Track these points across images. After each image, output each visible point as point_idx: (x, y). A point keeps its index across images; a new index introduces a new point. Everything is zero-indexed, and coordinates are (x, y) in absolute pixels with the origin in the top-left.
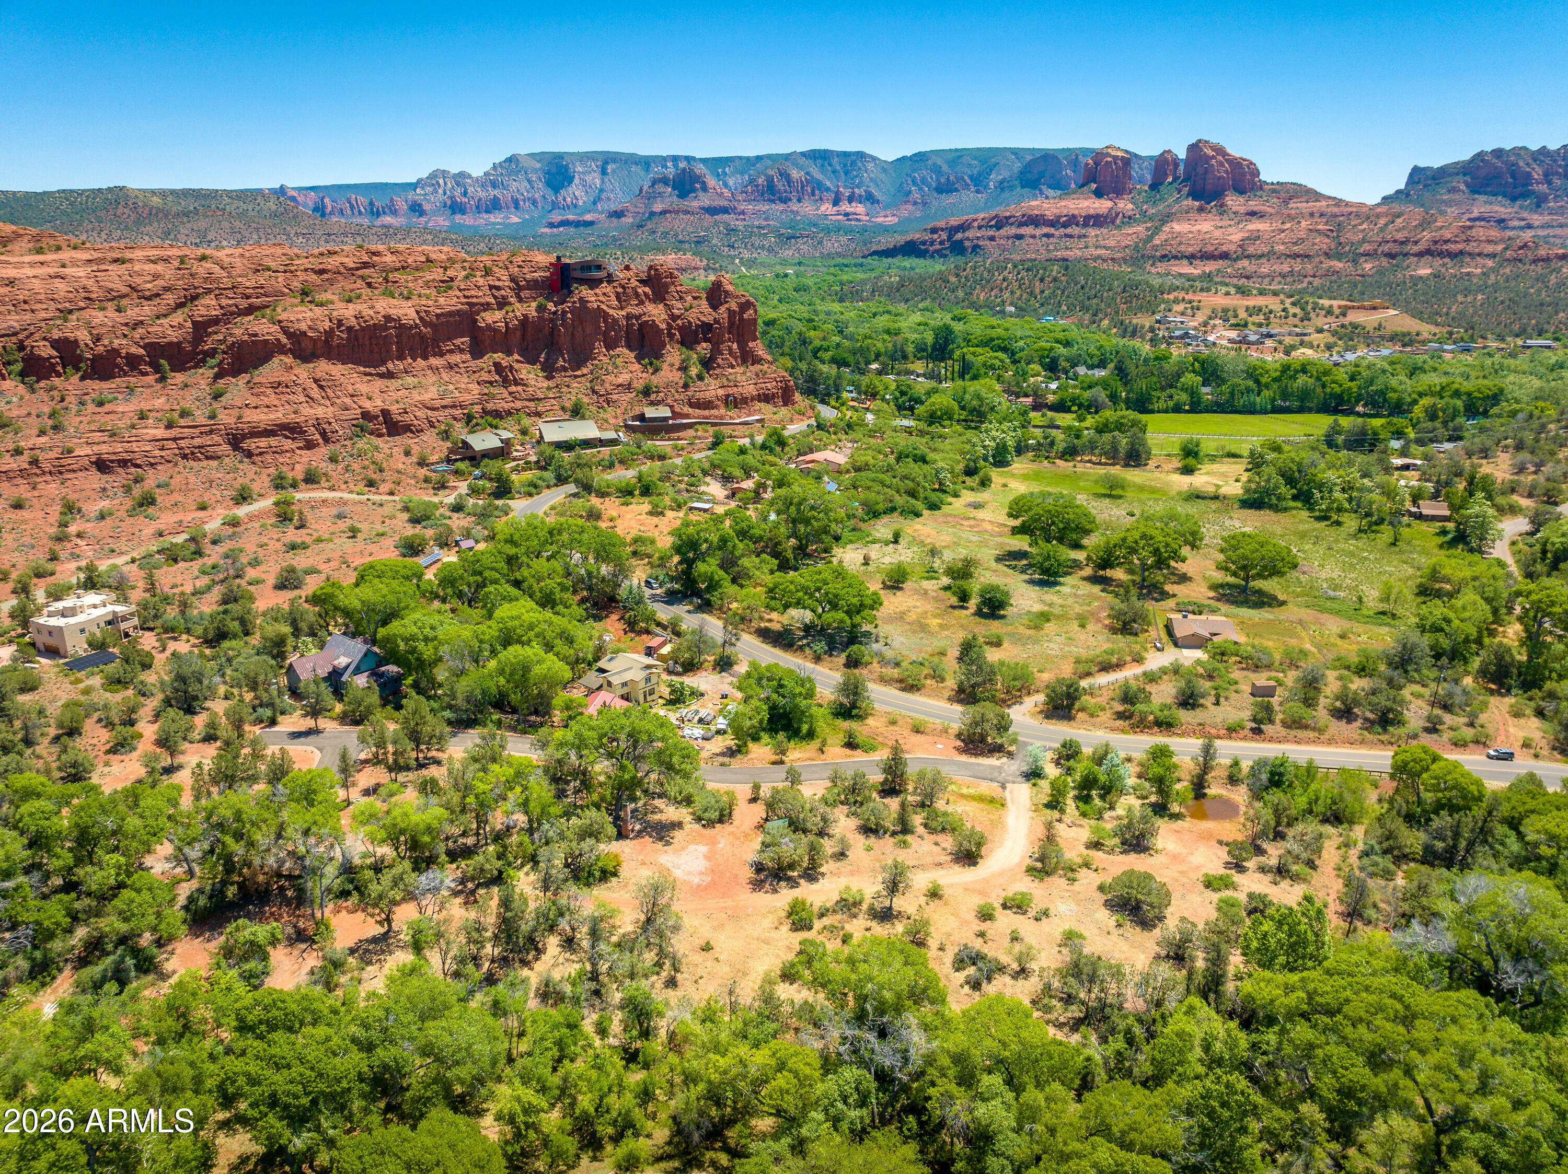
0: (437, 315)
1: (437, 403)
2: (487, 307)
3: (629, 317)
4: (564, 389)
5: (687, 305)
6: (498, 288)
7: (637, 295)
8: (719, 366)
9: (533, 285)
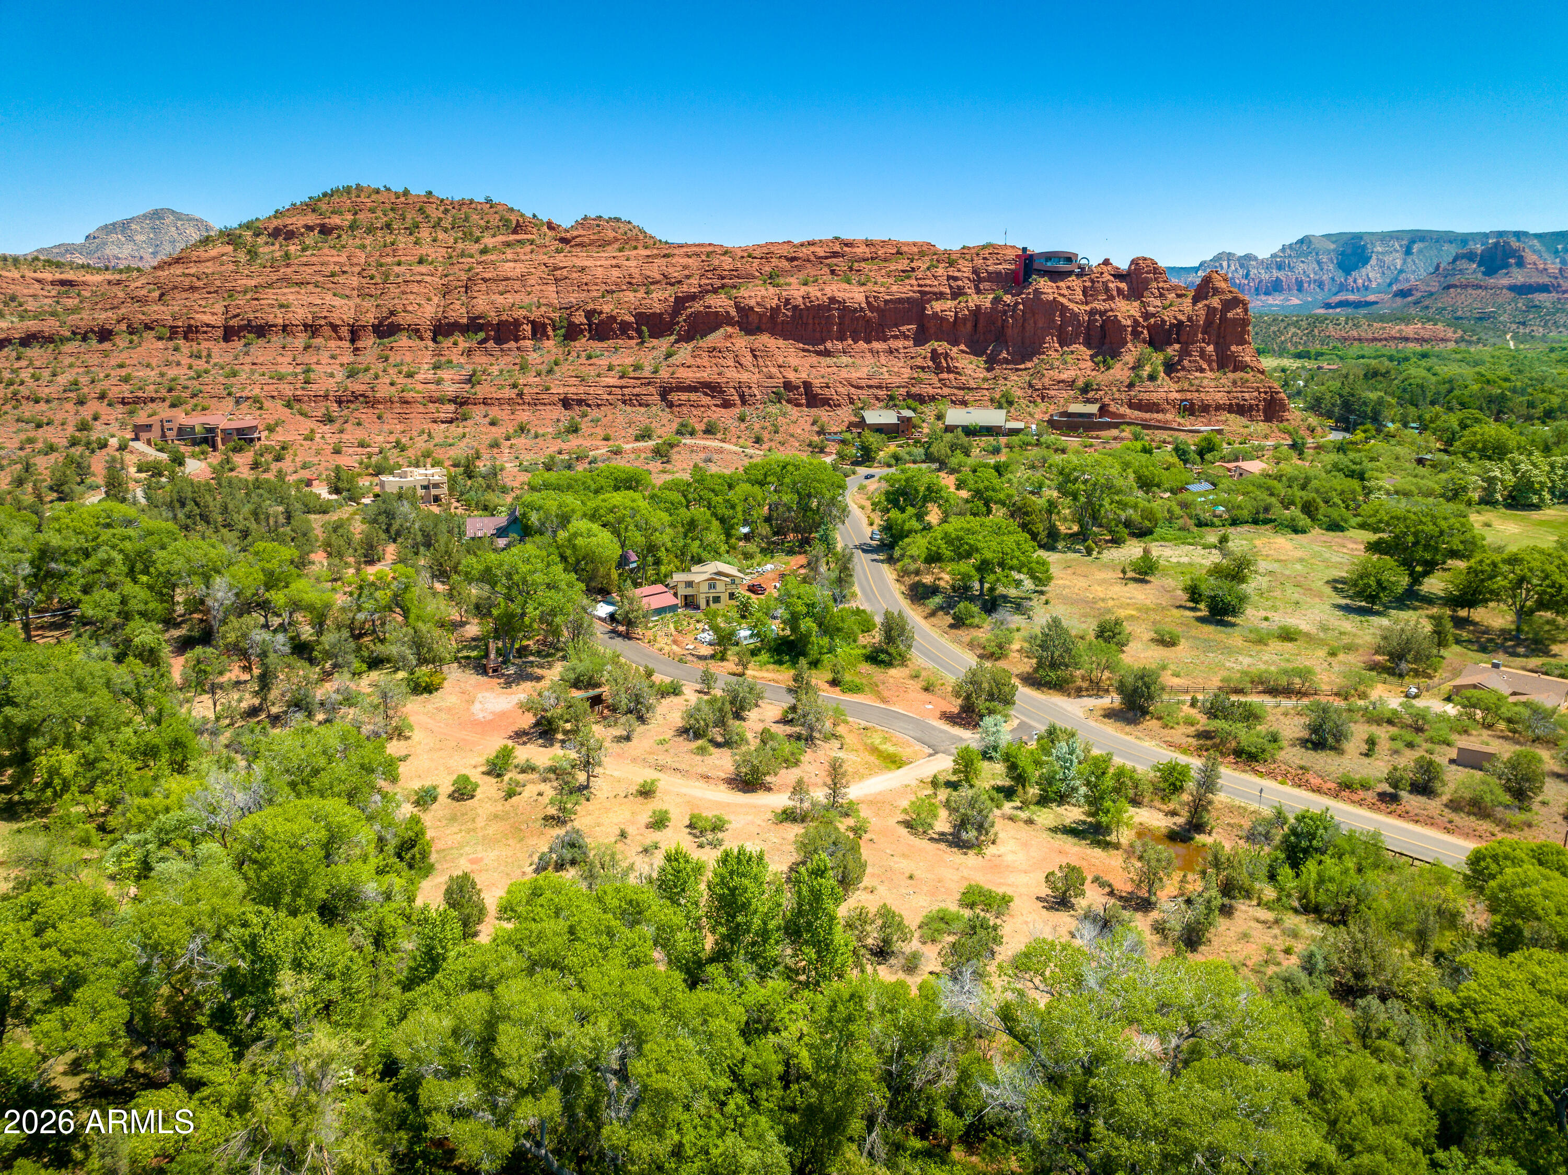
0: (886, 302)
1: (863, 383)
2: (940, 296)
3: (1092, 313)
4: (1001, 382)
5: (1167, 303)
6: (956, 279)
7: (1107, 290)
8: (1183, 369)
9: (995, 277)
